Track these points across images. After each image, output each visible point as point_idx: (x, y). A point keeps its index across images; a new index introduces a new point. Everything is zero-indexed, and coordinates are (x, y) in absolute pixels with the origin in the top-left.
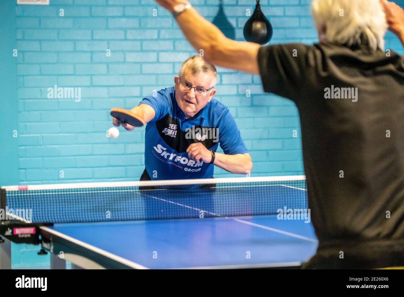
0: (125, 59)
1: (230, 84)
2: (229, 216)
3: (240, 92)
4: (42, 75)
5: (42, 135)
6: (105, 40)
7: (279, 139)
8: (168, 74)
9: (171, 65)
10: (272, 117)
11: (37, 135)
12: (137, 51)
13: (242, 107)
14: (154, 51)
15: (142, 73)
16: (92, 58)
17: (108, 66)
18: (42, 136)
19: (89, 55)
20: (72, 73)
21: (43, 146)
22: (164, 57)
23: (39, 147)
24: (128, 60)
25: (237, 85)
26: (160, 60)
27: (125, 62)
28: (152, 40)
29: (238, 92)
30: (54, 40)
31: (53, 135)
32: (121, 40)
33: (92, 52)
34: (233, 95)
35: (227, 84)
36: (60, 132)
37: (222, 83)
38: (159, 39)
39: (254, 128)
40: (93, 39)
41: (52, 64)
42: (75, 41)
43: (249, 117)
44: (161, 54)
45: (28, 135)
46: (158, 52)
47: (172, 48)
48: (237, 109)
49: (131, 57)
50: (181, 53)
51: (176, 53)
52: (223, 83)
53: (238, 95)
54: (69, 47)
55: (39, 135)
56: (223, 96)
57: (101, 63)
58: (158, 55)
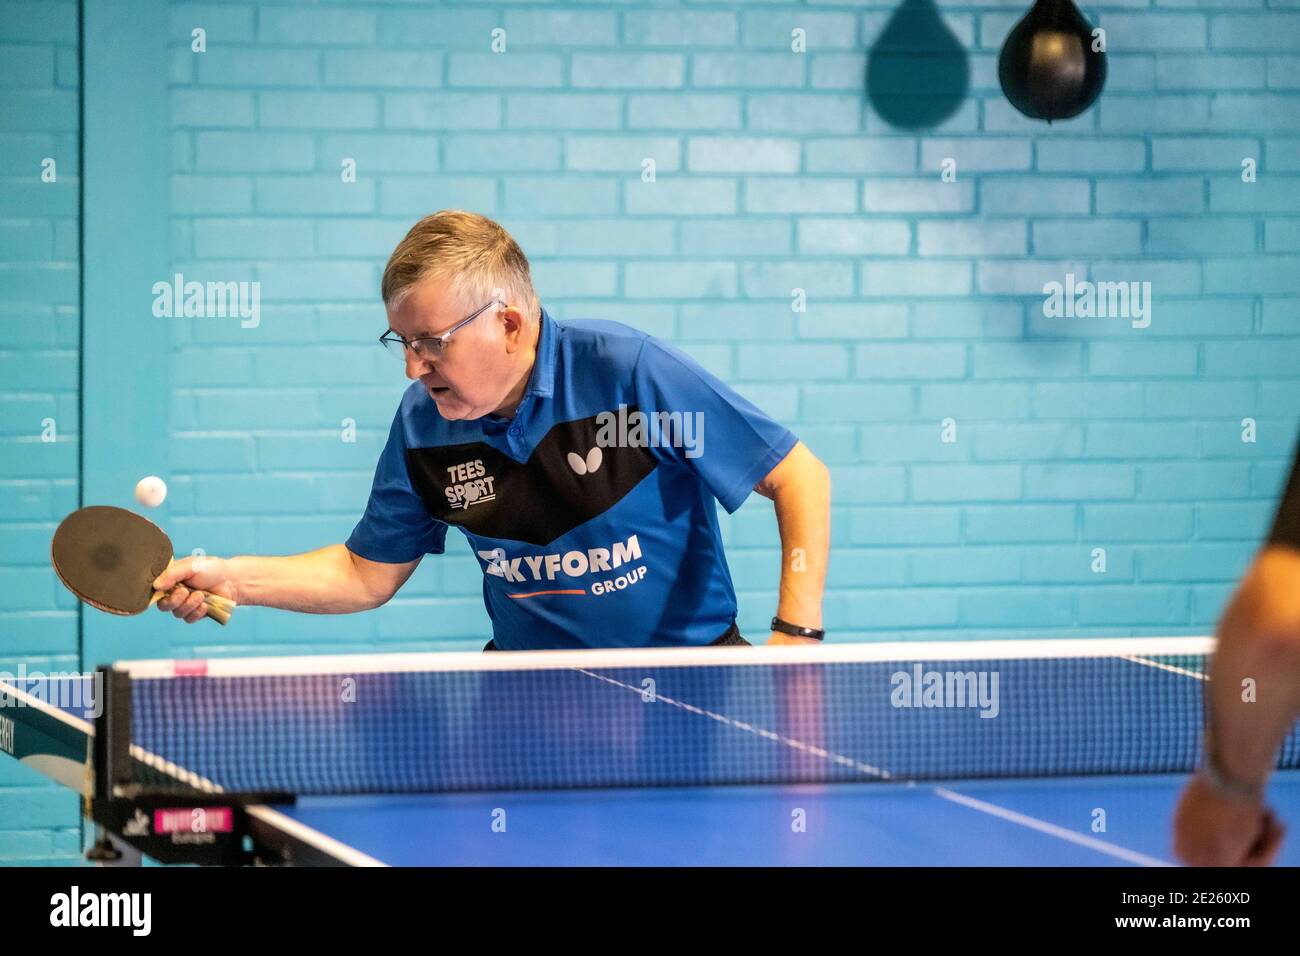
0: (563, 159)
1: (947, 258)
2: (918, 779)
3: (984, 288)
4: (257, 214)
5: (260, 433)
6: (489, 90)
7: (1120, 460)
8: (719, 217)
9: (732, 184)
10: (1100, 379)
11: (237, 434)
12: (608, 133)
13: (987, 340)
14: (669, 132)
15: (622, 214)
16: (441, 156)
17: (500, 186)
18: (257, 439)
19: (432, 143)
20: (368, 207)
21: (258, 476)
22: (707, 154)
23: (245, 477)
24: (573, 163)
25: (974, 261)
26: (693, 167)
27: (562, 170)
28: (662, 91)
29: (974, 284)
30: (307, 88)
31: (295, 434)
32: (551, 90)
33: (444, 133)
34: (955, 299)
35: (934, 258)
36: (321, 426)
37: (916, 252)
38: (688, 87)
39: (1032, 418)
40: (447, 87)
41: (296, 174)
42: (379, 92)
43: (1014, 380)
44: (695, 143)
45: (203, 434)
46: (685, 135)
47: (735, 121)
48: (969, 348)
49: (585, 154)
50: (768, 142)
51: (750, 142)
52: (923, 251)
53: (975, 296)
54: (360, 112)
55: (246, 435)
56: (921, 299)
57: (473, 173)
58: (684, 146)
